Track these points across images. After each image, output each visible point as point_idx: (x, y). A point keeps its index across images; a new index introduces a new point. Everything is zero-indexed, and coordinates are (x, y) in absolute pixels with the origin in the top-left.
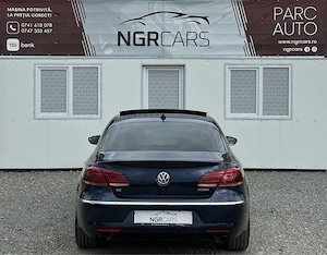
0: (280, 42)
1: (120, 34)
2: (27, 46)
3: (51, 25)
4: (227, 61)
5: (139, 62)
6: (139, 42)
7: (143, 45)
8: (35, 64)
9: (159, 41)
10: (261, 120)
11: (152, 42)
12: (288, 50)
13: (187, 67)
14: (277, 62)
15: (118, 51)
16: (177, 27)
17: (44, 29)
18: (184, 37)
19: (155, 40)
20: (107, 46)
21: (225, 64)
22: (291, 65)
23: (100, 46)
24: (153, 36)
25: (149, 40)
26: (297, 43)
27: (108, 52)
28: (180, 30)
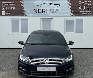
0: (81, 12)
1: (34, 10)
2: (8, 13)
3: (14, 7)
4: (65, 17)
5: (40, 18)
6: (40, 12)
7: (41, 13)
8: (10, 19)
9: (45, 12)
10: (75, 34)
11: (44, 12)
12: (83, 14)
13: (54, 19)
14: (80, 17)
15: (34, 15)
16: (51, 7)
17: (12, 8)
18: (53, 10)
19: (44, 11)
20: (31, 13)
21: (65, 18)
22: (84, 18)
23: (28, 13)
24: (44, 10)
25: (43, 11)
26: (85, 12)
27: (31, 15)
28: (52, 8)
